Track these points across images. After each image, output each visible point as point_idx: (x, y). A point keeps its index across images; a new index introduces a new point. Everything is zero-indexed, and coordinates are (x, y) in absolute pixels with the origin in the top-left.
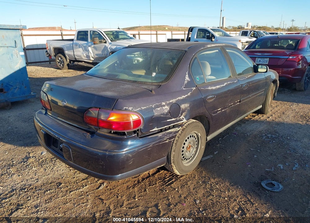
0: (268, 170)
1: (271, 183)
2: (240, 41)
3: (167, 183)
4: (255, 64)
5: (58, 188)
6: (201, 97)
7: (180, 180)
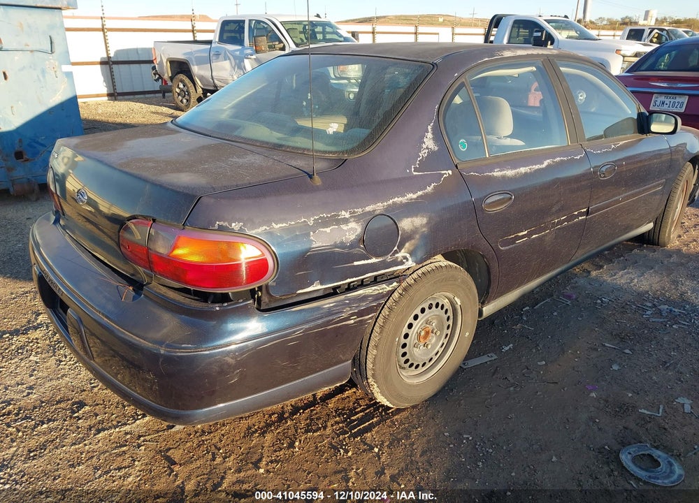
0: (646, 412)
1: (650, 456)
2: (618, 51)
3: (355, 427)
4: (643, 110)
5: (71, 417)
6: (467, 198)
7: (392, 421)
